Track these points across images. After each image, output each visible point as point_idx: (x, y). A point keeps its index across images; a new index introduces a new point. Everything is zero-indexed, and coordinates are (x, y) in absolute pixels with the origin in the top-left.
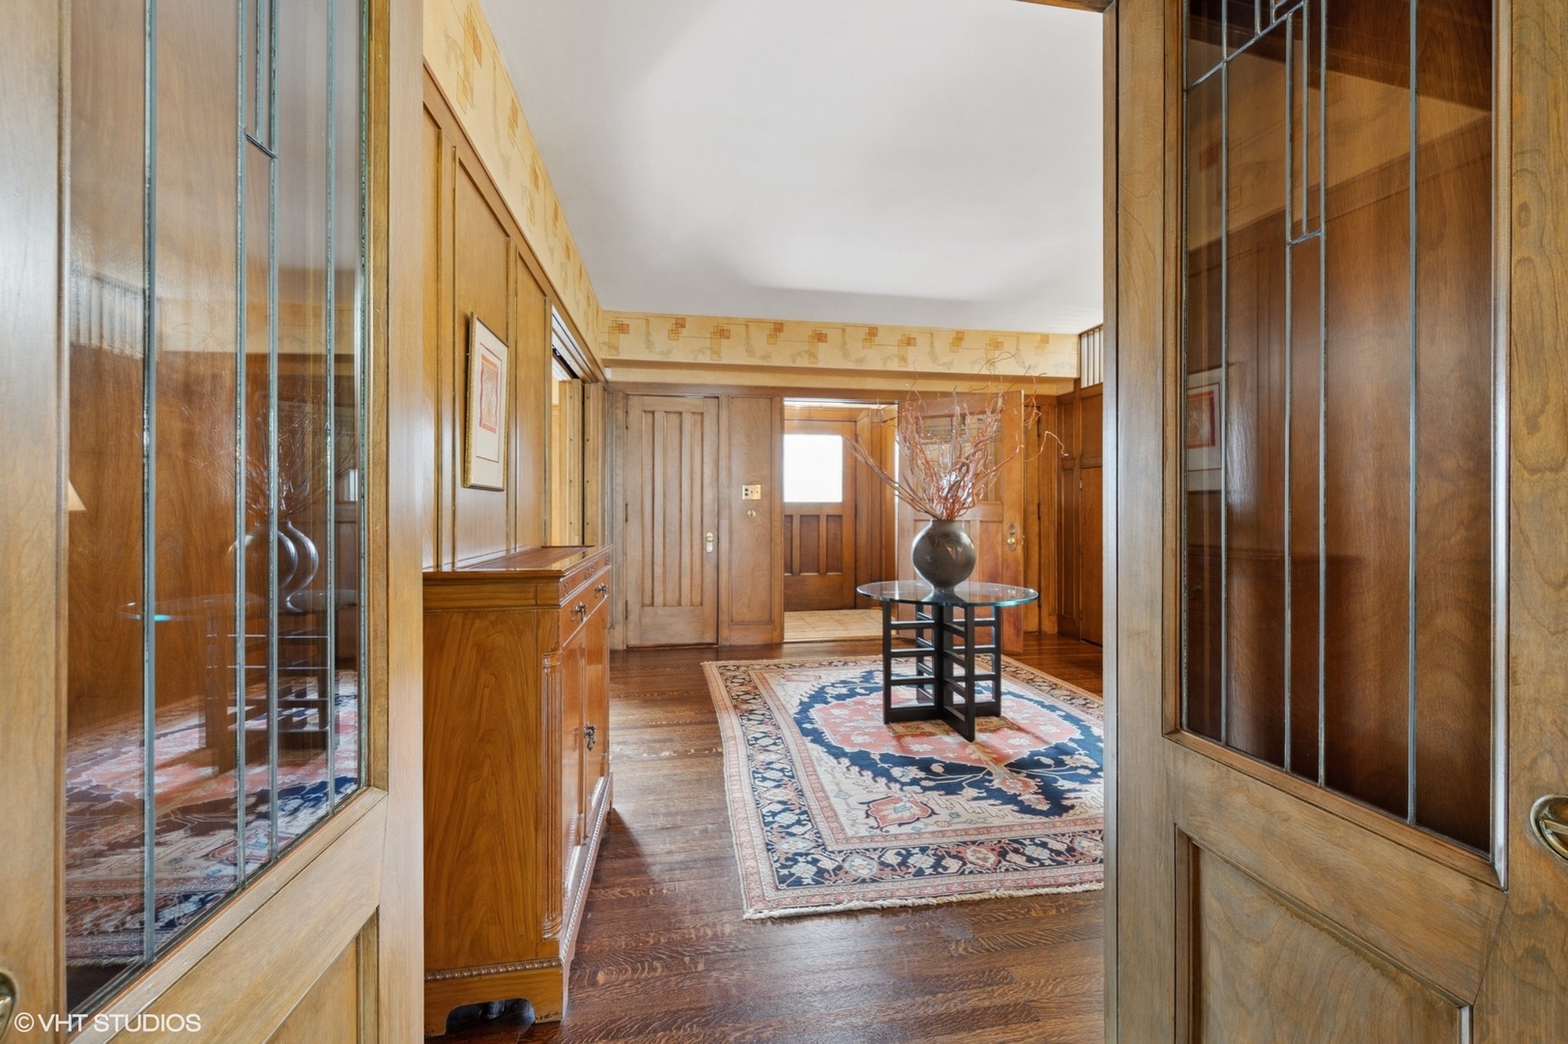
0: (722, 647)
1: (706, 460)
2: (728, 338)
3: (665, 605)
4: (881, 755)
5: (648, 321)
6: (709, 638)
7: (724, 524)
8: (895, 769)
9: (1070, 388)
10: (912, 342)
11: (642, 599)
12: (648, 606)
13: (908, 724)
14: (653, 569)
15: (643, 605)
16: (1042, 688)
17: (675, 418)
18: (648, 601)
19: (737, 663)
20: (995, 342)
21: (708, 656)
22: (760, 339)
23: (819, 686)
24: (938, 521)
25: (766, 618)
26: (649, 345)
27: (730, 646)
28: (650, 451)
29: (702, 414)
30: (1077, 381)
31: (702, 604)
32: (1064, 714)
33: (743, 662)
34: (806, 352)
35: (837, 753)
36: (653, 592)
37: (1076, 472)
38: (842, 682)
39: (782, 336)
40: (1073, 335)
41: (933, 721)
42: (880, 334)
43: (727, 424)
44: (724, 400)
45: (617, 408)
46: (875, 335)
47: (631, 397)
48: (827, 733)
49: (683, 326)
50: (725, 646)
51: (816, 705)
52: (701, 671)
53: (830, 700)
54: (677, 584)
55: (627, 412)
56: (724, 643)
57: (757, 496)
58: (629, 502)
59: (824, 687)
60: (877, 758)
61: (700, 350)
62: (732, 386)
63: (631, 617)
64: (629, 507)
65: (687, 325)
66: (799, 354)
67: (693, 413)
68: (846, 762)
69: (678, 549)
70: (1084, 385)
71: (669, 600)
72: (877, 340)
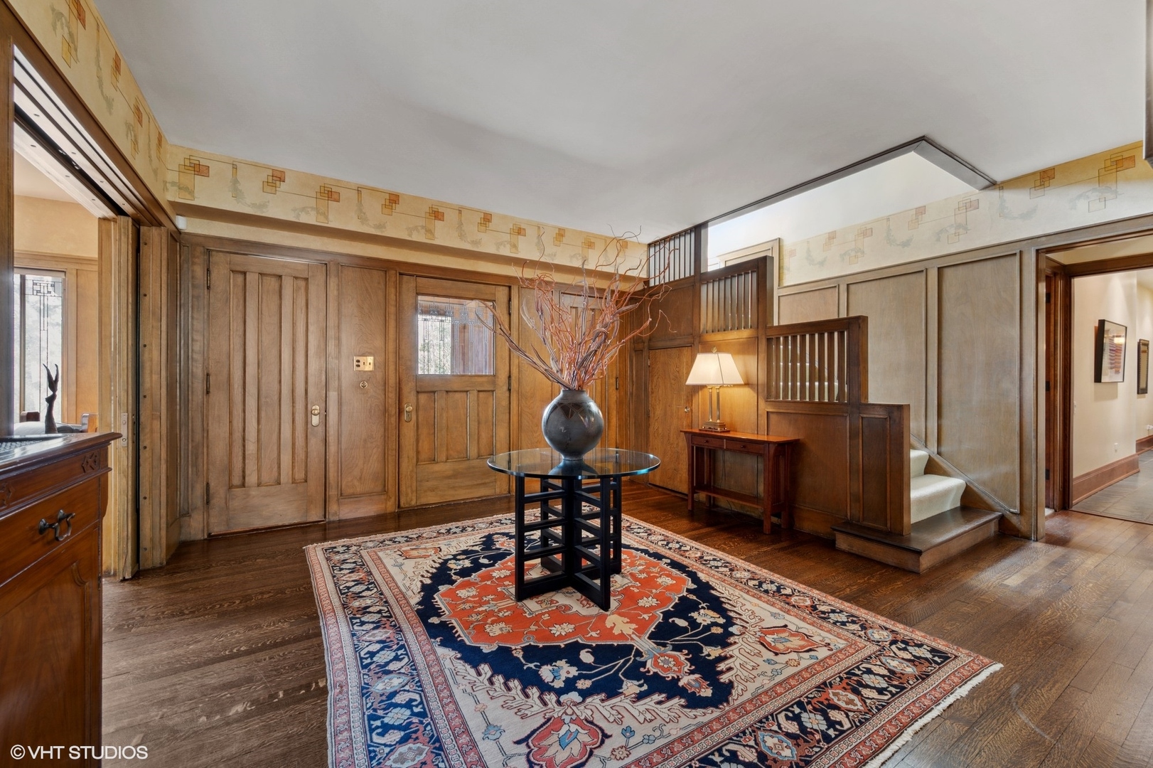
0: (330, 522)
1: (311, 328)
2: (338, 201)
3: (259, 485)
4: (524, 649)
5: (235, 167)
6: (315, 515)
7: (333, 395)
8: (545, 667)
9: (640, 287)
10: (522, 232)
11: (230, 480)
12: (237, 487)
13: (541, 598)
14: (244, 446)
15: (231, 487)
16: (641, 534)
17: (272, 283)
18: (236, 480)
19: (346, 541)
20: (589, 242)
21: (313, 536)
22: (374, 208)
23: (441, 561)
24: (569, 390)
25: (379, 488)
26: (237, 194)
27: (340, 521)
28: (240, 315)
29: (306, 279)
30: (647, 282)
31: (306, 481)
32: (669, 561)
33: (354, 541)
34: (423, 227)
35: (472, 656)
36: (244, 471)
37: (645, 353)
38: (465, 552)
39: (398, 208)
40: (645, 244)
41: (564, 590)
42: (494, 220)
43: (336, 293)
44: (333, 268)
45: (193, 264)
46: (489, 221)
47: (214, 253)
48: (458, 628)
49: (282, 180)
50: (334, 522)
51: (440, 587)
52: (302, 559)
53: (454, 577)
54: (276, 461)
55: (208, 270)
56: (332, 519)
57: (369, 368)
58: (212, 371)
59: (446, 561)
60: (520, 655)
61: (303, 209)
62: (341, 255)
63: (213, 502)
64: (212, 379)
65: (286, 180)
66: (416, 228)
67: (296, 278)
68: (485, 669)
69: (277, 423)
70: (652, 284)
71: (266, 478)
72: (492, 225)
